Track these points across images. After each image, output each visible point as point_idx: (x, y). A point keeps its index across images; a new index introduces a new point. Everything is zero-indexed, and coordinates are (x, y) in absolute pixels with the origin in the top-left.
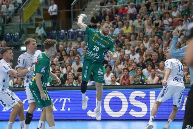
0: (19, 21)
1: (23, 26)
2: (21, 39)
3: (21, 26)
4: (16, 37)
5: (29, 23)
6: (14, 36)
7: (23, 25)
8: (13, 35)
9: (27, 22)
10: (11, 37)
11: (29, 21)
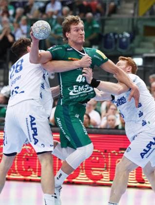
0: (132, 12)
1: (137, 21)
2: (132, 45)
3: (135, 21)
4: (124, 40)
5: (148, 16)
6: (121, 39)
7: (139, 19)
8: (118, 37)
9: (145, 15)
10: (116, 40)
11: (148, 13)
